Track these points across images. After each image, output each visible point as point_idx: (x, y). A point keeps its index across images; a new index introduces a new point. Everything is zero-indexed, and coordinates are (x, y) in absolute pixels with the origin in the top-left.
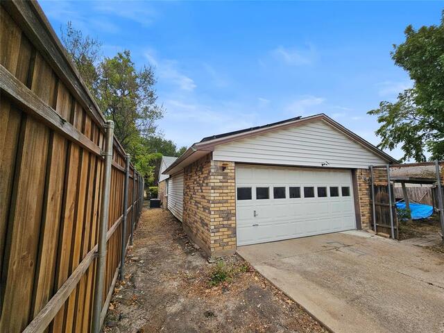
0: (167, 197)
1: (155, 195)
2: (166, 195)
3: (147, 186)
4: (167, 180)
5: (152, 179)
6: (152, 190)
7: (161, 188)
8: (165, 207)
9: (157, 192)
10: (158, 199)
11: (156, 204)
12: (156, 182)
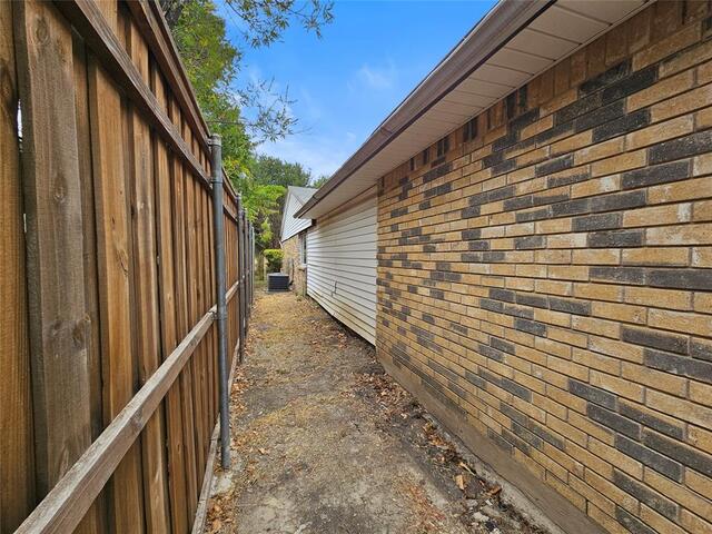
0: (305, 271)
1: (276, 265)
2: (303, 266)
3: (259, 248)
4: (303, 234)
5: (267, 236)
6: (269, 256)
7: (288, 251)
8: (300, 292)
9: (279, 259)
10: (283, 273)
11: (280, 285)
12: (275, 242)
